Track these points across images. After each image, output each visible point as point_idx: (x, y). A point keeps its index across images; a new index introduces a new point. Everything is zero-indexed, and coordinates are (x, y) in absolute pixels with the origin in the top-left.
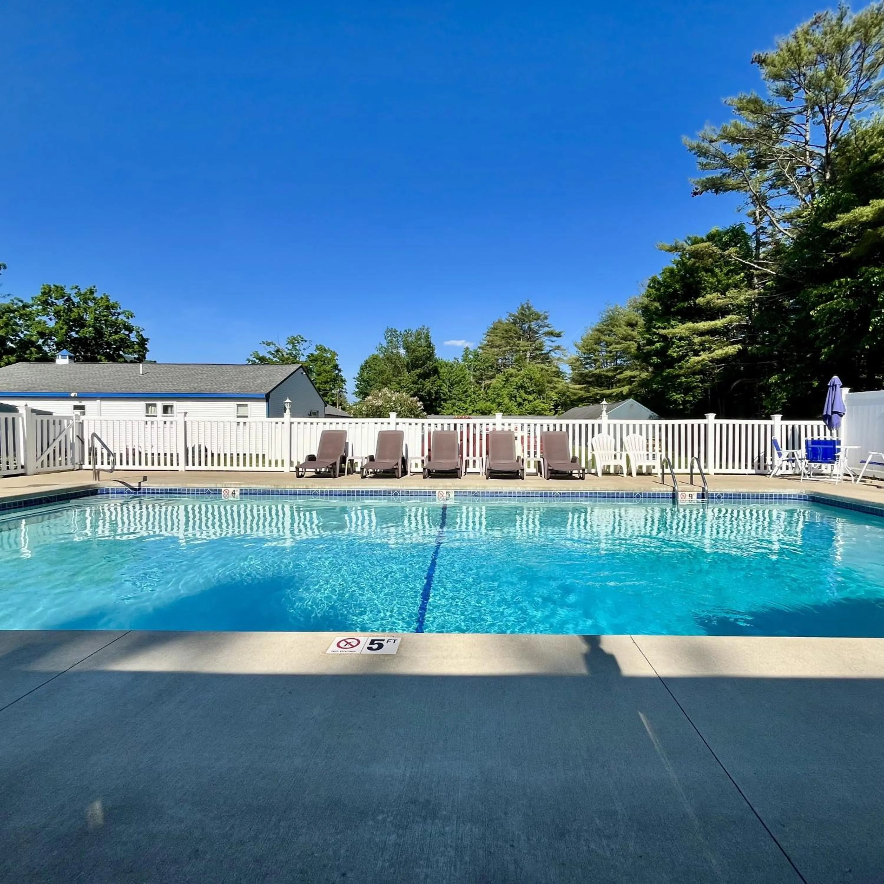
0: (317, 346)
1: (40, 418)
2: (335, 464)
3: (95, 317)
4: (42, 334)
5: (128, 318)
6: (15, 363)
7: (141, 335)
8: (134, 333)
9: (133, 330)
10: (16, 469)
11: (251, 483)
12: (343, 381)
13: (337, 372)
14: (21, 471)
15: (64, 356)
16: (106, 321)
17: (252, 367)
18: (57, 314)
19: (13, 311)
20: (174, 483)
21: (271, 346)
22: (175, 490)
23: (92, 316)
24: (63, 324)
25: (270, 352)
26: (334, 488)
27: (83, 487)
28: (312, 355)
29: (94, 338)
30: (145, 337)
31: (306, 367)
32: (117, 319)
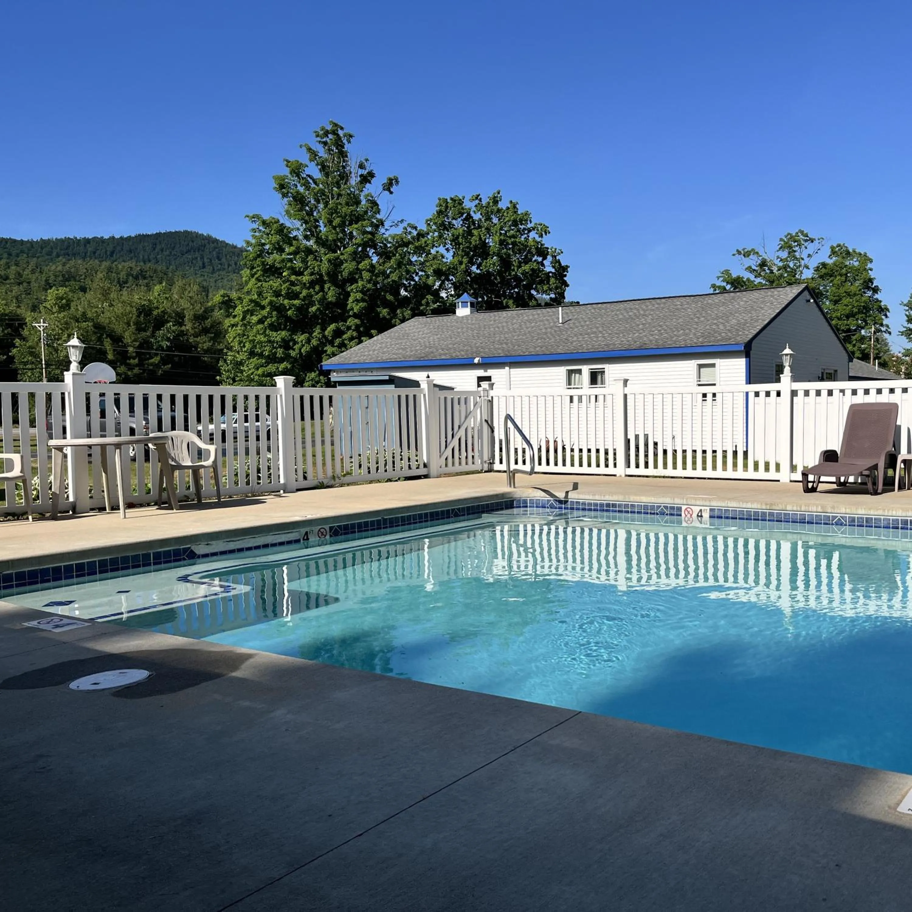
0: (832, 248)
1: (443, 394)
2: (875, 467)
3: (500, 240)
4: (438, 273)
5: (541, 236)
6: (410, 319)
7: (559, 262)
8: (549, 258)
9: (547, 254)
10: (418, 468)
11: (729, 499)
12: (884, 310)
13: (870, 293)
14: (422, 471)
15: (464, 304)
16: (514, 244)
17: (721, 297)
18: (455, 240)
19: (406, 244)
20: (612, 494)
21: (751, 257)
22: (614, 505)
23: (497, 239)
24: (462, 257)
25: (750, 269)
26: (873, 513)
27: (497, 496)
28: (824, 265)
29: (500, 273)
30: (563, 264)
31: (814, 289)
32: (527, 239)
